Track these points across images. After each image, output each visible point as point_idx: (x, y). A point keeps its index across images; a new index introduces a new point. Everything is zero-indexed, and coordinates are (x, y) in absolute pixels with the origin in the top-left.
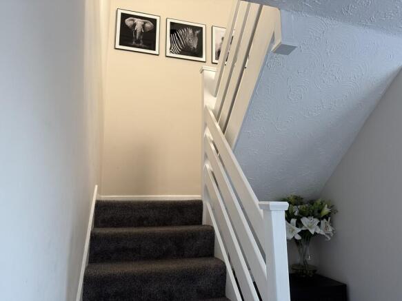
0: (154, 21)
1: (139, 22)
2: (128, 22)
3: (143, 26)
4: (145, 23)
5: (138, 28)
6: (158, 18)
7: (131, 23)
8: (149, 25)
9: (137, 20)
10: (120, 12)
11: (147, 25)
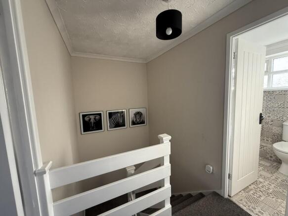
0: (100, 115)
1: (92, 117)
2: (87, 119)
3: (95, 119)
4: (95, 117)
5: (92, 120)
6: (102, 113)
7: (88, 118)
8: (98, 117)
9: (91, 117)
10: (81, 114)
11: (97, 118)
